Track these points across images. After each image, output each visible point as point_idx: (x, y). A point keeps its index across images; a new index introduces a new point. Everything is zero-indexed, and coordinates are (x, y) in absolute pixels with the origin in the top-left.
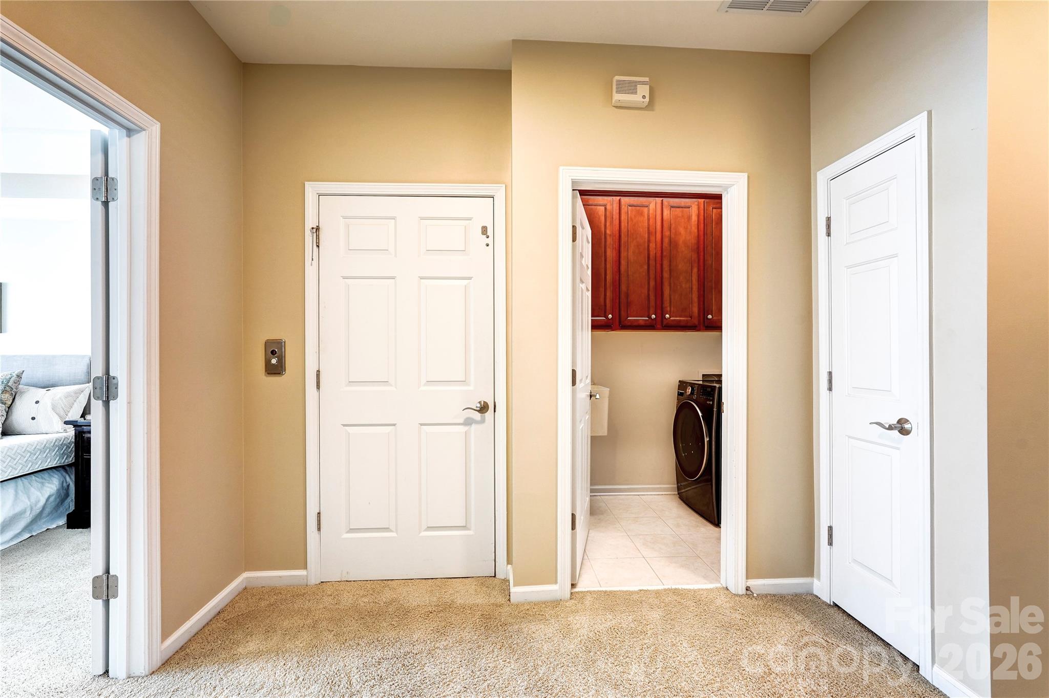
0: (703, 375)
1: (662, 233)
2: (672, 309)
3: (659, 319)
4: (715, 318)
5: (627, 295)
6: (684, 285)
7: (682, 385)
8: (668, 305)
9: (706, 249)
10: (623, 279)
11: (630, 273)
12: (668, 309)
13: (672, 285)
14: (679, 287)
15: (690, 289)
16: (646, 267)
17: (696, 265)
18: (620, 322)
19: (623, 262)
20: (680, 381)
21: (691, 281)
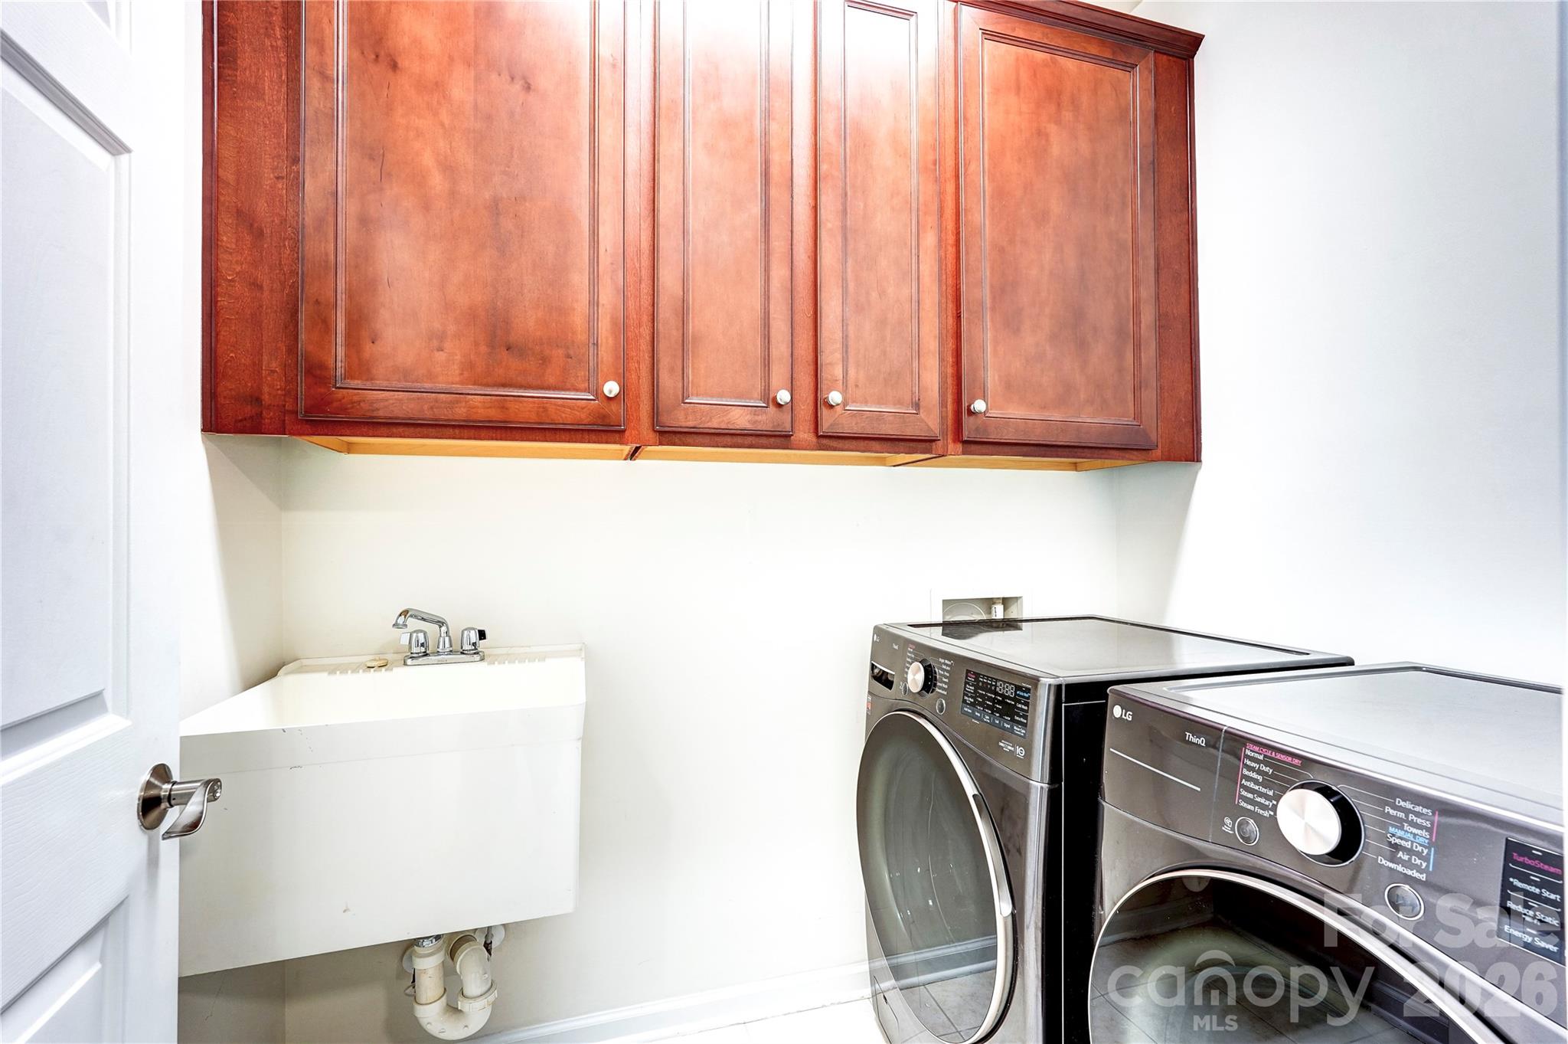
0: (946, 603)
1: (816, 135)
2: (852, 372)
3: (805, 410)
4: (993, 413)
5: (683, 311)
6: (891, 290)
7: (885, 640)
8: (838, 356)
9: (962, 171)
10: (668, 244)
11: (692, 224)
12: (838, 371)
13: (851, 286)
14: (874, 295)
15: (915, 305)
16: (756, 209)
17: (931, 220)
18: (655, 412)
19: (668, 182)
20: (878, 630)
21: (914, 276)
